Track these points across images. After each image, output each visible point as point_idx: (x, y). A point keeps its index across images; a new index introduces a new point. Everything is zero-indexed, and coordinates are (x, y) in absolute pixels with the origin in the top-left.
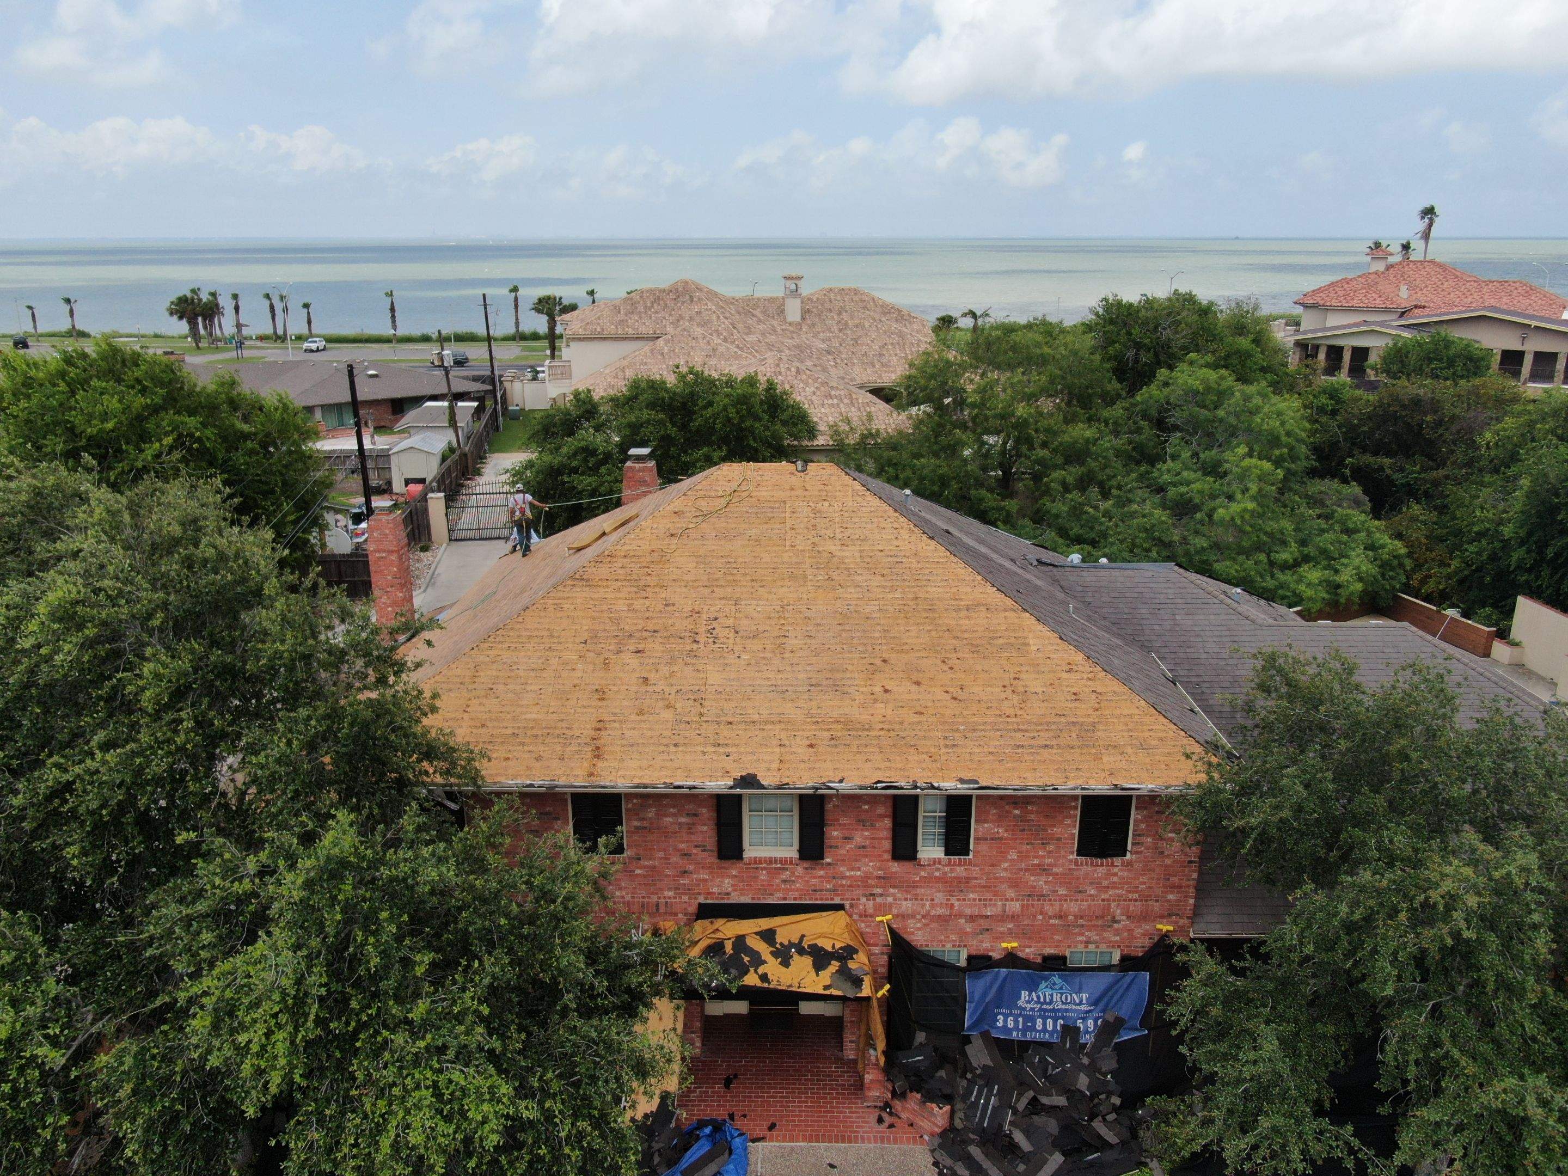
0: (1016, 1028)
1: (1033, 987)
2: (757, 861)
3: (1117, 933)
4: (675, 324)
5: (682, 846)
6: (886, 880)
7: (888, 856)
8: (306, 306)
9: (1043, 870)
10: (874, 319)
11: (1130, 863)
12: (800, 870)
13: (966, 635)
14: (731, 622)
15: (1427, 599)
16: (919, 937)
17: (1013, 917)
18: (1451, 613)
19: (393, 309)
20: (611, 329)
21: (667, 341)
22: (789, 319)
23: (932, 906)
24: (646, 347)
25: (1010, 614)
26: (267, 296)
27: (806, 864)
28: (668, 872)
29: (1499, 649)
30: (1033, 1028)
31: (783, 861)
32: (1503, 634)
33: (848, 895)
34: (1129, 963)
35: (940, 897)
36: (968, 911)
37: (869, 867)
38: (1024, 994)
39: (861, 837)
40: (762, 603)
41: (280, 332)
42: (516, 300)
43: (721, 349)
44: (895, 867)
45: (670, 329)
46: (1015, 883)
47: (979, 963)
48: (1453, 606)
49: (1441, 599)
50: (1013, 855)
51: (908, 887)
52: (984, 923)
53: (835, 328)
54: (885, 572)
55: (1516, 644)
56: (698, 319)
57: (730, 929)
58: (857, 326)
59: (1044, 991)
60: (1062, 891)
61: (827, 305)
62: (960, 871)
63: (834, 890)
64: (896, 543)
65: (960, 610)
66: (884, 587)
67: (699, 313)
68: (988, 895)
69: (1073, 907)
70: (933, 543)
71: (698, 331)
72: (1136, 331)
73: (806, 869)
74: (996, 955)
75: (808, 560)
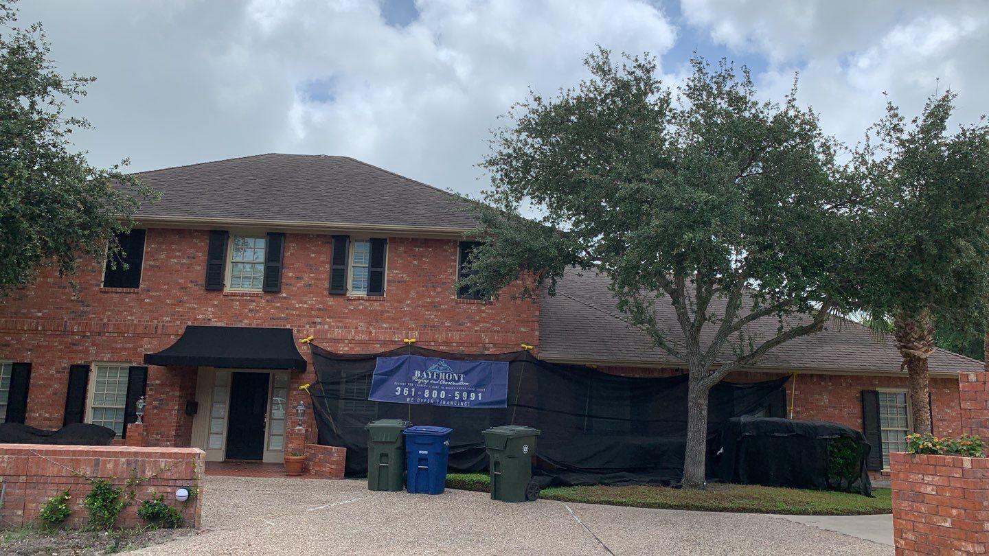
0: (410, 395)
2: (232, 294)
5: (180, 281)
6: (325, 312)
7: (326, 293)
9: (434, 306)
11: (493, 304)
12: (263, 302)
27: (268, 297)
28: (169, 301)
31: (250, 295)
33: (296, 323)
35: (362, 326)
37: (312, 300)
38: (417, 373)
39: (308, 277)
44: (331, 301)
46: (415, 317)
50: (413, 295)
51: (339, 316)
60: (448, 324)
62: (377, 306)
73: (268, 301)
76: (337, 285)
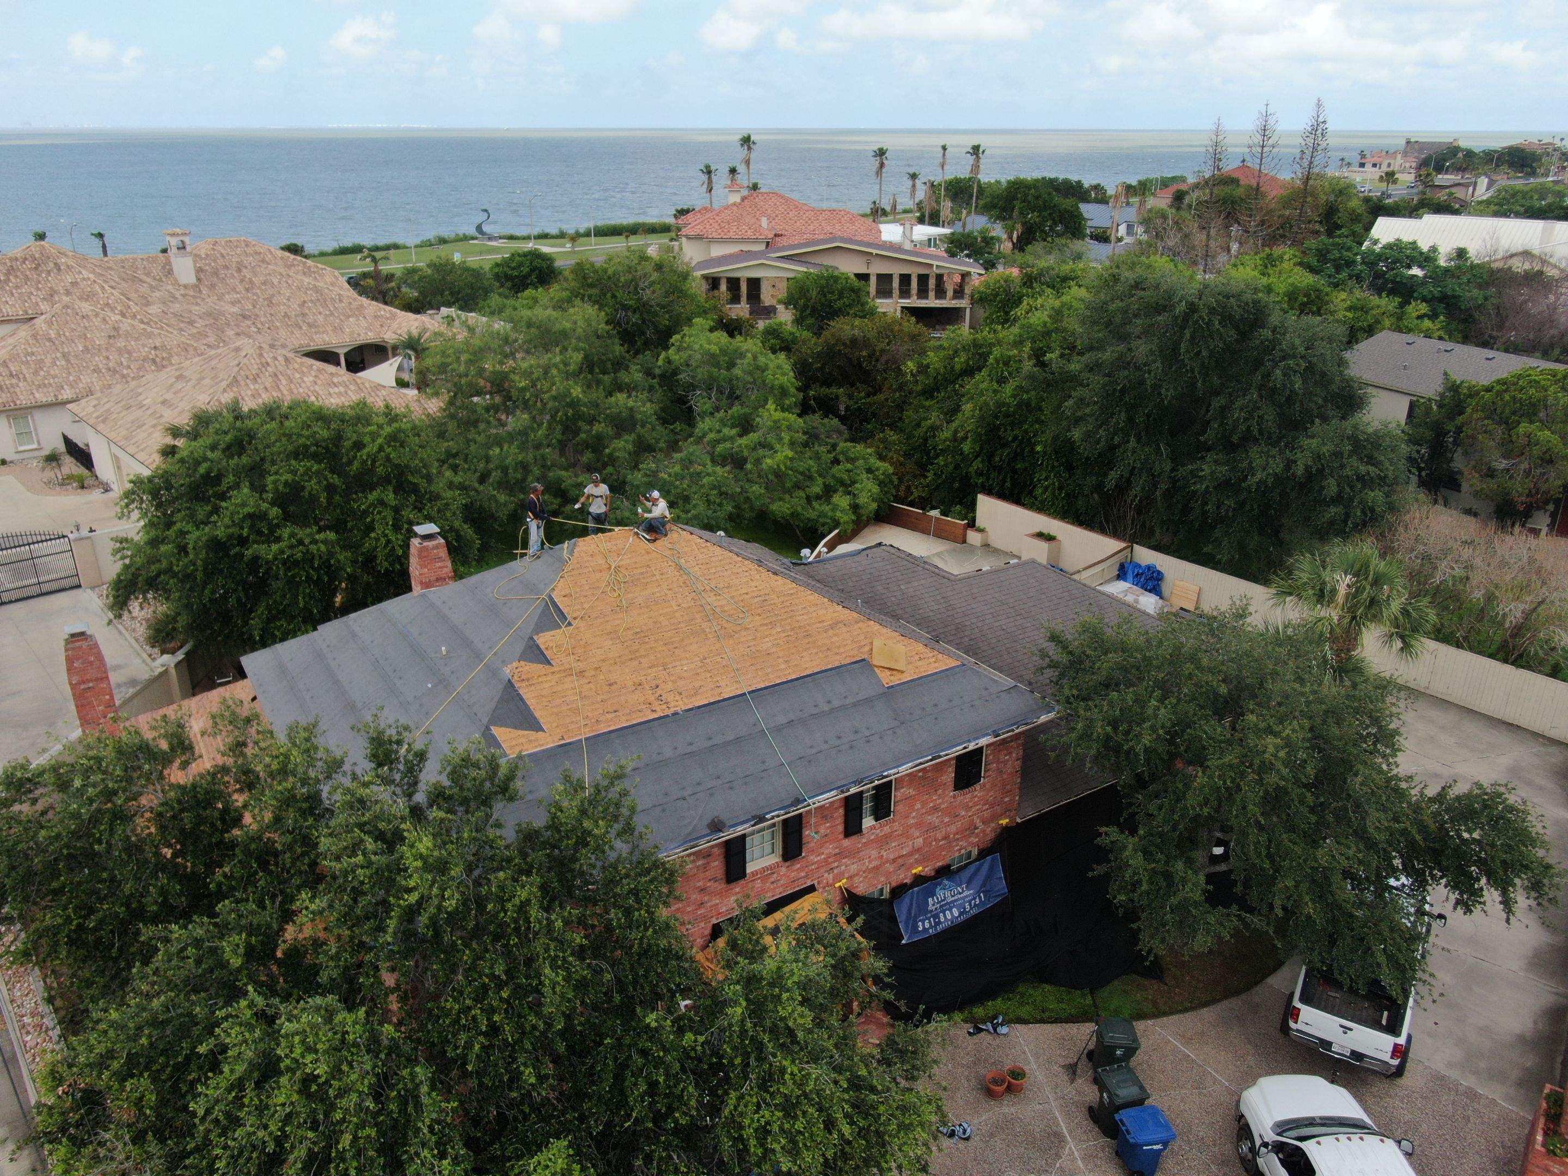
0: (931, 927)
1: (933, 894)
2: (754, 874)
3: (977, 835)
5: (699, 884)
6: (840, 855)
7: (842, 836)
9: (935, 809)
10: (281, 274)
11: (984, 785)
12: (783, 870)
13: (842, 650)
14: (670, 686)
15: (911, 504)
16: (861, 888)
17: (918, 850)
18: (935, 513)
21: (50, 323)
23: (870, 862)
25: (861, 625)
27: (787, 864)
28: (689, 909)
29: (973, 537)
30: (939, 923)
31: (770, 867)
32: (972, 524)
33: (816, 875)
34: (983, 854)
35: (874, 853)
36: (892, 856)
37: (830, 849)
38: (930, 900)
40: (685, 662)
44: (846, 842)
46: (918, 825)
47: (899, 891)
48: (933, 508)
49: (925, 504)
50: (918, 806)
51: (855, 853)
52: (900, 861)
53: (240, 288)
54: (759, 611)
55: (981, 531)
56: (77, 292)
58: (264, 283)
59: (940, 893)
60: (946, 820)
61: (221, 261)
62: (887, 829)
63: (807, 876)
64: (753, 584)
65: (826, 631)
66: (766, 625)
67: (74, 284)
68: (904, 840)
69: (953, 828)
70: (779, 578)
71: (86, 307)
73: (788, 867)
74: (908, 881)
75: (697, 616)
76: (850, 829)
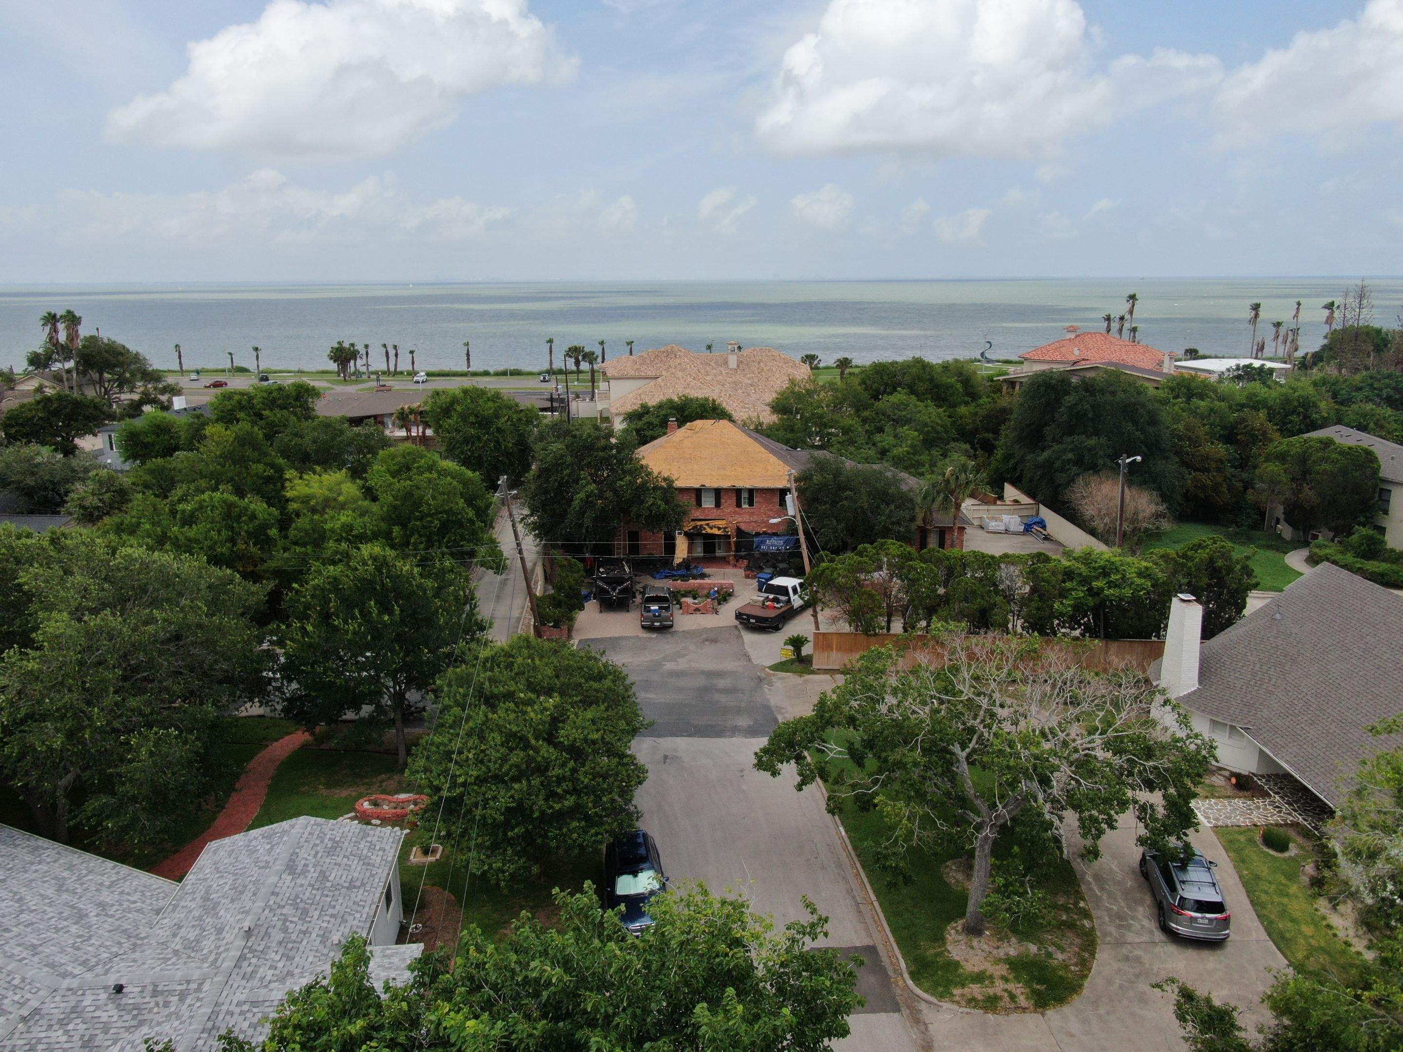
0: (765, 548)
1: (769, 539)
2: (705, 508)
4: (667, 370)
6: (735, 513)
7: (735, 506)
8: (412, 352)
9: (771, 510)
12: (715, 509)
13: (755, 458)
16: (743, 527)
17: (765, 522)
19: (468, 355)
20: (632, 373)
21: (663, 380)
22: (731, 366)
23: (746, 519)
24: (652, 383)
26: (385, 346)
29: (1000, 504)
31: (711, 507)
32: (1000, 498)
33: (726, 515)
36: (754, 521)
37: (731, 509)
38: (767, 541)
39: (729, 502)
41: (392, 369)
42: (551, 348)
43: (692, 384)
44: (737, 509)
45: (664, 373)
46: (765, 513)
47: (758, 534)
50: (764, 504)
51: (740, 514)
52: (757, 523)
53: (756, 372)
56: (679, 367)
57: (699, 523)
59: (772, 540)
61: (752, 358)
62: (752, 510)
63: (723, 514)
67: (680, 364)
68: (759, 517)
71: (680, 374)
72: (885, 377)
73: (717, 510)
74: (761, 532)
75: (719, 442)
76: (739, 505)
